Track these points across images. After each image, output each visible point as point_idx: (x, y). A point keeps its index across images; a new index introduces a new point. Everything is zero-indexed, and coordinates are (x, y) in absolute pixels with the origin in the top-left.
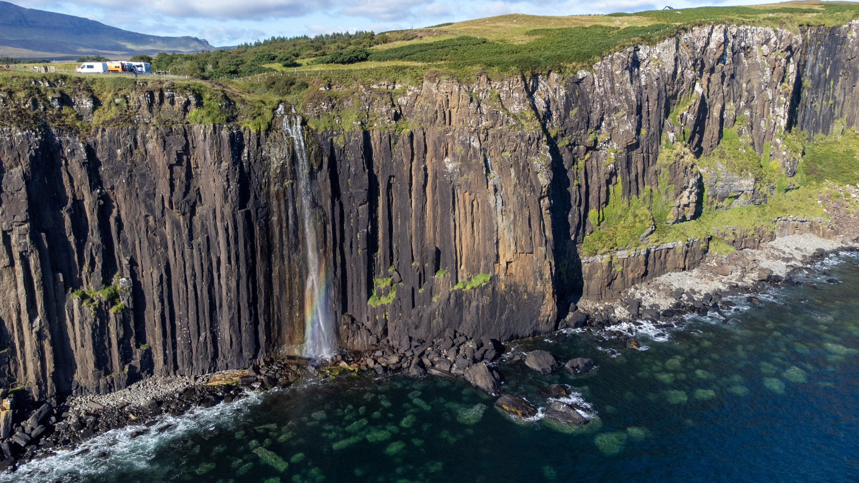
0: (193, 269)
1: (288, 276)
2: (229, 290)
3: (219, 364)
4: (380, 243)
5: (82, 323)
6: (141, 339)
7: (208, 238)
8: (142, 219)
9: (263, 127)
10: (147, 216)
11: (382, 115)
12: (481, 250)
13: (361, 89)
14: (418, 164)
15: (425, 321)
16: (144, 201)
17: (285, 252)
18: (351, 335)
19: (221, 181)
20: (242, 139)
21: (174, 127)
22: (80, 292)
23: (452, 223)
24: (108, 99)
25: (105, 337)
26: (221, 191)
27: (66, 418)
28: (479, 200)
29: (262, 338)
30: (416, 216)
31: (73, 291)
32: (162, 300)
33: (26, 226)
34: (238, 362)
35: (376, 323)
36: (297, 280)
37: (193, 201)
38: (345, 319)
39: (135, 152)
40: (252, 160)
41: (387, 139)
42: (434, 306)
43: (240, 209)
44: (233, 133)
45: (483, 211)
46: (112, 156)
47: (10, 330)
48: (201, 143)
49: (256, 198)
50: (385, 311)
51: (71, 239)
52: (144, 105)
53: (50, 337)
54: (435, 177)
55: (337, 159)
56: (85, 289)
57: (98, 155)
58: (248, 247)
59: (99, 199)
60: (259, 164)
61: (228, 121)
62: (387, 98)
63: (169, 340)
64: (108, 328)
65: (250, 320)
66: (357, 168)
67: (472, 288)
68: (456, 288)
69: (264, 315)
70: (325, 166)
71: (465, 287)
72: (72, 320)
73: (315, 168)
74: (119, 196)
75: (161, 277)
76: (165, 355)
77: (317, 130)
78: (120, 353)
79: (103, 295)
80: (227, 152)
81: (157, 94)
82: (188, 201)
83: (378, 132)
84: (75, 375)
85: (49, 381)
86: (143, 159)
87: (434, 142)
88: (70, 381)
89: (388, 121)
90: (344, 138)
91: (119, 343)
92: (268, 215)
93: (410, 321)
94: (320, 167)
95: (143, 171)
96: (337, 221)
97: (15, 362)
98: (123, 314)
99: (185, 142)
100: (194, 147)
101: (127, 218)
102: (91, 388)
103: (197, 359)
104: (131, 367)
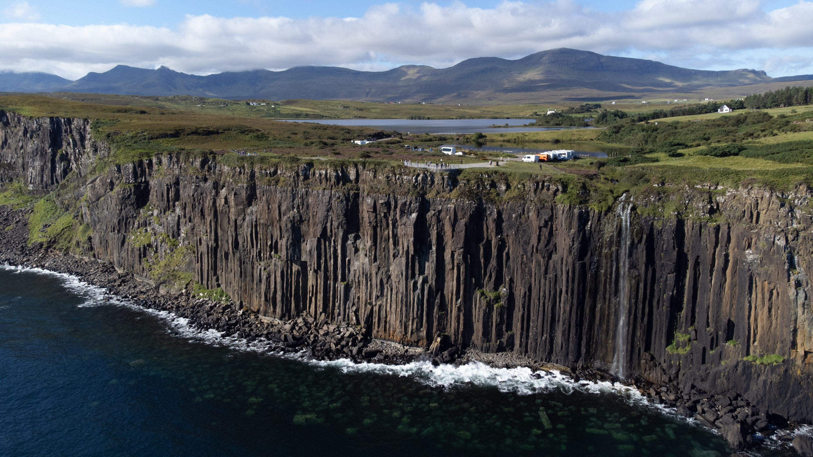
0: (545, 293)
1: (607, 313)
2: (565, 312)
3: (553, 358)
4: (685, 306)
5: (479, 308)
6: (509, 327)
7: (556, 275)
8: (520, 256)
9: (604, 209)
10: (523, 255)
11: (698, 209)
12: (778, 333)
13: (686, 187)
14: (721, 251)
15: (710, 377)
16: (523, 246)
17: (607, 296)
18: (648, 369)
19: (569, 241)
20: (588, 215)
21: (546, 204)
22: (481, 290)
23: (747, 305)
24: (514, 185)
25: (490, 320)
26: (568, 247)
27: (462, 358)
28: (779, 290)
29: (583, 350)
30: (714, 291)
31: (478, 290)
32: (524, 307)
33: (462, 250)
34: (565, 362)
35: (670, 366)
36: (612, 317)
37: (551, 250)
38: (645, 356)
39: (523, 216)
40: (593, 230)
41: (698, 228)
42: (721, 368)
43: (578, 261)
44: (582, 211)
45: (782, 301)
46: (510, 217)
47: (447, 302)
48: (561, 215)
49: (592, 255)
50: (679, 359)
51: (482, 261)
52: (532, 190)
53: (463, 311)
54: (736, 263)
55: (655, 237)
56: (485, 290)
57: (503, 216)
58: (581, 286)
59: (499, 241)
60: (597, 233)
61: (581, 203)
62: (706, 196)
63: (525, 333)
64: (492, 316)
65: (576, 335)
66: (669, 246)
67: (762, 364)
68: (745, 359)
69: (587, 335)
70: (644, 241)
71: (755, 361)
72: (476, 306)
73: (636, 241)
74: (510, 241)
75: (525, 293)
76: (521, 341)
77: (642, 215)
78: (496, 332)
79: (492, 295)
80: (575, 223)
81: (540, 184)
82: (547, 250)
83: (691, 222)
84: (473, 337)
85: (460, 336)
86: (526, 221)
87: (738, 235)
88: (470, 339)
89: (703, 214)
90: (663, 222)
91: (497, 325)
92: (598, 268)
93: (698, 374)
94: (640, 241)
95: (525, 228)
96: (649, 282)
97: (447, 320)
98: (501, 310)
99: (551, 214)
100: (556, 218)
101: (512, 254)
102: (479, 346)
103: (539, 351)
104: (500, 342)
